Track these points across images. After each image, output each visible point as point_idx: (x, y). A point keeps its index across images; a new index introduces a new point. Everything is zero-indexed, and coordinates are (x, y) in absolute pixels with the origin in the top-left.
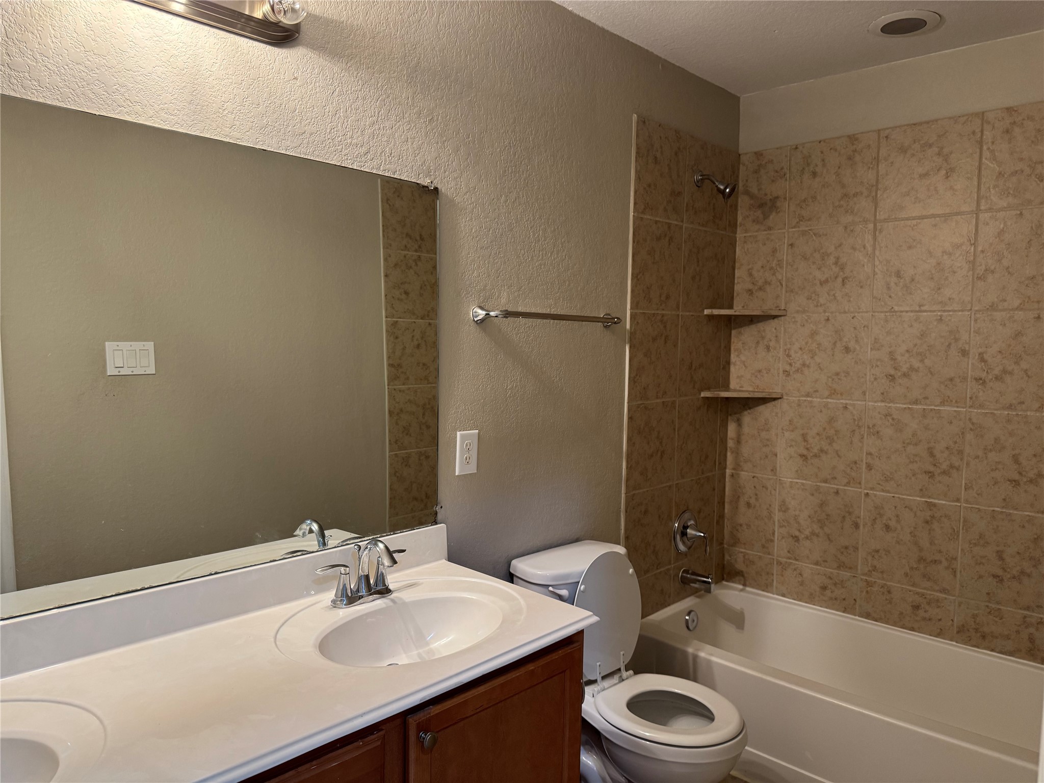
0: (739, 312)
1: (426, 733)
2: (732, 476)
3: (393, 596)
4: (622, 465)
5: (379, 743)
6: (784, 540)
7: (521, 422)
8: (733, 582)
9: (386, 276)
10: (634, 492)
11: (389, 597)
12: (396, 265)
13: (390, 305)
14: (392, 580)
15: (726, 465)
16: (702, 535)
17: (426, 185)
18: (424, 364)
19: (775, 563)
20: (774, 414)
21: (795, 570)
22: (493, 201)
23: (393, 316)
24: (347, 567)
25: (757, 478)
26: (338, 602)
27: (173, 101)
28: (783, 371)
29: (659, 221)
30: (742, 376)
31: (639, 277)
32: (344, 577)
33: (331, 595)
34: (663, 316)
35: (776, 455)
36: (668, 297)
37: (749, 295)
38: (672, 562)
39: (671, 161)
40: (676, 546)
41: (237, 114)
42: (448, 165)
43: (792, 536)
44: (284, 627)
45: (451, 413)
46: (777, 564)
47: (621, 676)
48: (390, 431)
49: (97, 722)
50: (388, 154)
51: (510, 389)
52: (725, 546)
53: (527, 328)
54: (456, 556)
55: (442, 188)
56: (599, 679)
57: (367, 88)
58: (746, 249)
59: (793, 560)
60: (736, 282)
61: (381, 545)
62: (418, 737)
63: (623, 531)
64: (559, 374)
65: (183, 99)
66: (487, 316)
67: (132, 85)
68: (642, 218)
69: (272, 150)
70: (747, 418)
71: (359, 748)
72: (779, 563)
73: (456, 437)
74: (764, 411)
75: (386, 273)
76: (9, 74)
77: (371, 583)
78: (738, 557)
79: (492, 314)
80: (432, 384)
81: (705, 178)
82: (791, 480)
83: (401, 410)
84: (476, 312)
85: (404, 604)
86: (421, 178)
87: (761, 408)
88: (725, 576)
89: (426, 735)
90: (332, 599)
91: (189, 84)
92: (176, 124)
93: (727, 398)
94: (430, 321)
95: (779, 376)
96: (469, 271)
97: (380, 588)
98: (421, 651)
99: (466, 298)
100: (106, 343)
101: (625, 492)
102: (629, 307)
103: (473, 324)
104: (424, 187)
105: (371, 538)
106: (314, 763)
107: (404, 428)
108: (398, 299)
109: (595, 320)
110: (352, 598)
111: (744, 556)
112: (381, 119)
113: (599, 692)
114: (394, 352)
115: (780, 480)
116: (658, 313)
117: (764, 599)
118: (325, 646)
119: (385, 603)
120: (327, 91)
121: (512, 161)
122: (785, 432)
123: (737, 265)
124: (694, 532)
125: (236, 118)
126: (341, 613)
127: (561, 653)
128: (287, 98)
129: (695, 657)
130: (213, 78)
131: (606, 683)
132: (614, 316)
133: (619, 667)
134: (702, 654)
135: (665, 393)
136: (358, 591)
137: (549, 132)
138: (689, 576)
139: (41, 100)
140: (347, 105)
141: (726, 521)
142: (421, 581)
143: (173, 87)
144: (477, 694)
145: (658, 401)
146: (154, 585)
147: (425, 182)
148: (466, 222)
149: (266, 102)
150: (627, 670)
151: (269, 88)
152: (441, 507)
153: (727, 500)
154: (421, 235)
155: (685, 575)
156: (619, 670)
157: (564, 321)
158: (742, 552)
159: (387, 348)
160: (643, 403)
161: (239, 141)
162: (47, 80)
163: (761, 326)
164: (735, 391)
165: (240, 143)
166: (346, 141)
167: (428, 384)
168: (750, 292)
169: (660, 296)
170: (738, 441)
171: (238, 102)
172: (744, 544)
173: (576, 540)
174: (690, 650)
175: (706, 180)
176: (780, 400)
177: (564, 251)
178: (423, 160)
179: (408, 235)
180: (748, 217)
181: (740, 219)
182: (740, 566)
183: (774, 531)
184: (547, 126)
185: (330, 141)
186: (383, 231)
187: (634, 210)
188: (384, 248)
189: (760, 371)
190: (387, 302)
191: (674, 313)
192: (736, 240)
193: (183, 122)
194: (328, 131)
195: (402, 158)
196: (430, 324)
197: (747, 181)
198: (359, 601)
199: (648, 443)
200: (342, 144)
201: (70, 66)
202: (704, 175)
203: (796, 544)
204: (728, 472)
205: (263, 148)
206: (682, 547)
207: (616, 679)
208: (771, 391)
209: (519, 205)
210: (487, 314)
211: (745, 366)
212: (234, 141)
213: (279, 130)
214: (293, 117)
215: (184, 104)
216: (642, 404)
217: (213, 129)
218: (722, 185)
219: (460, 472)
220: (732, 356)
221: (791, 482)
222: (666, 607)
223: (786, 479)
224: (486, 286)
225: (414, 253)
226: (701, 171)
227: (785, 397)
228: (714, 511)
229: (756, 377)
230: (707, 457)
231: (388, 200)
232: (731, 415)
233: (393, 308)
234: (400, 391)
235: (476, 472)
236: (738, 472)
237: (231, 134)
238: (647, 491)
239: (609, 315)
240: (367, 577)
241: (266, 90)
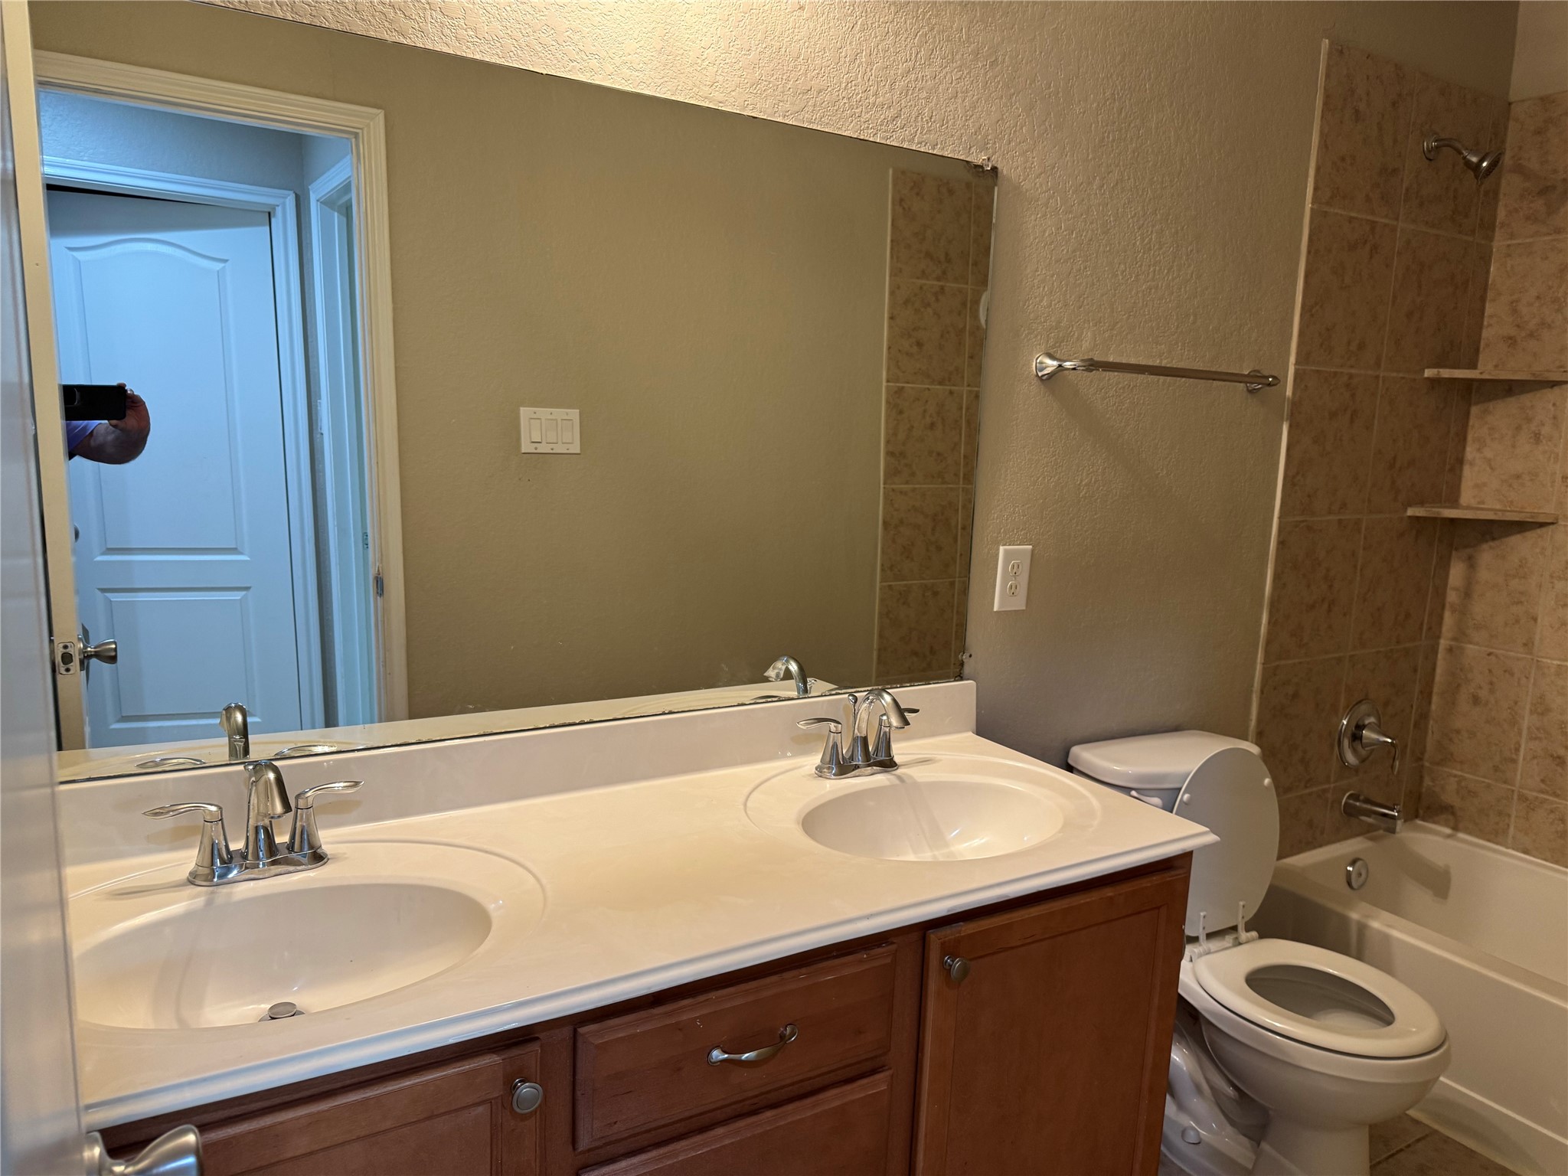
0: (1490, 374)
1: (953, 957)
2: (1450, 650)
3: (899, 771)
4: (1260, 618)
5: (888, 960)
6: (1535, 761)
7: (1099, 538)
8: (1435, 822)
9: (892, 318)
10: (1277, 663)
11: (894, 772)
12: (906, 302)
13: (894, 361)
14: (900, 750)
15: (1440, 632)
16: (1389, 740)
17: (979, 163)
18: (939, 454)
19: (1516, 797)
20: (1538, 550)
21: (1552, 811)
22: (1080, 185)
23: (897, 380)
24: (839, 723)
25: (1497, 656)
26: (825, 770)
27: (638, 51)
28: (1563, 478)
29: (1356, 218)
30: (1485, 484)
31: (1314, 310)
32: (834, 737)
33: (816, 759)
34: (1351, 376)
35: (1535, 620)
36: (1362, 346)
37: (1509, 347)
38: (1332, 779)
39: (1383, 115)
40: (1342, 758)
41: (721, 65)
42: (1015, 131)
43: (1552, 756)
44: (755, 794)
45: (992, 518)
46: (1519, 799)
47: (1237, 938)
48: (883, 552)
49: (532, 880)
50: (927, 118)
51: (1086, 485)
52: (1427, 764)
53: (1120, 389)
54: (988, 728)
55: (1004, 169)
56: (1202, 937)
57: (902, 18)
58: (1508, 269)
59: (1551, 795)
60: (1485, 323)
61: (888, 698)
62: (943, 963)
63: (1253, 723)
64: (1168, 465)
65: (652, 46)
66: (1060, 368)
67: (588, 30)
68: (1326, 212)
69: (765, 117)
70: (1486, 555)
71: (861, 961)
72: (1523, 798)
73: (998, 554)
74: (1521, 546)
75: (892, 314)
76: (441, 23)
77: (870, 749)
78: (1448, 784)
79: (1068, 364)
80: (950, 484)
81: (1444, 143)
82: (1559, 663)
83: (901, 522)
84: (1041, 363)
85: (916, 785)
86: (973, 153)
87: (1515, 540)
88: (1421, 812)
89: (953, 961)
90: (816, 765)
91: (659, 25)
92: (642, 84)
93: (1452, 520)
94: (953, 388)
95: (1552, 486)
96: (1035, 298)
97: (882, 759)
98: (936, 853)
99: (1028, 340)
100: (521, 408)
101: (1263, 661)
102: (1292, 359)
103: (1035, 381)
104: (976, 166)
105: (869, 688)
106: (804, 970)
107: (904, 547)
108: (907, 354)
109: (1236, 378)
110: (843, 767)
111: (1459, 783)
112: (920, 65)
113: (1200, 955)
114: (895, 434)
115: (1538, 661)
116: (1342, 373)
117: (1490, 854)
118: (812, 822)
119: (888, 780)
120: (844, 25)
121: (1115, 122)
122: (1556, 582)
123: (1490, 294)
124: (1374, 736)
125: (719, 72)
126: (828, 786)
127: (1156, 879)
128: (788, 39)
129: (1362, 928)
130: (690, 13)
131: (1214, 945)
132: (1266, 373)
133: (1235, 924)
134: (1375, 924)
135: (1344, 506)
136: (852, 758)
137: (1177, 75)
138: (1358, 804)
139: (477, 57)
140: (872, 44)
141: (1431, 722)
142: (939, 757)
143: (640, 29)
144: (1027, 916)
145: (1330, 517)
146: (595, 720)
147: (978, 158)
148: (1036, 220)
149: (760, 45)
150: (1247, 930)
151: (765, 25)
152: (970, 656)
153: (1436, 690)
154: (947, 254)
155: (1351, 802)
156: (1234, 929)
157: (1184, 379)
158: (1455, 776)
159: (887, 428)
160: (1306, 521)
161: (722, 105)
162: (486, 28)
163: (1526, 399)
164: (1469, 508)
165: (723, 109)
166: (867, 101)
167: (943, 483)
168: (1511, 341)
169: (1349, 343)
170: (1467, 593)
171: (723, 47)
172: (1462, 762)
173: (1176, 728)
174: (1354, 916)
175: (1445, 149)
176: (1551, 527)
177: (1189, 266)
178: (977, 125)
179: (928, 255)
180: (1516, 211)
181: (1501, 214)
182: (1450, 797)
183: (1520, 746)
184: (1175, 64)
185: (845, 101)
186: (892, 249)
187: (1313, 199)
188: (890, 276)
189: (1518, 477)
190: (889, 359)
191: (1370, 372)
192: (1492, 251)
193: (650, 80)
194: (843, 85)
195: (947, 123)
196: (951, 393)
197: (1520, 148)
198: (853, 773)
199: (1309, 586)
200: (862, 105)
201: (514, 6)
202: (1442, 140)
203: (1559, 769)
204: (1443, 643)
205: (753, 115)
206: (1351, 758)
207: (1229, 940)
208: (1536, 511)
209: (1122, 192)
210: (1060, 366)
211: (1492, 468)
212: (715, 105)
213: (775, 88)
214: (795, 67)
215: (652, 54)
216: (1303, 521)
217: (689, 88)
218: (1475, 155)
219: (1000, 607)
220: (1468, 449)
221: (1559, 665)
222: (1315, 848)
223: (1549, 661)
224: (1059, 322)
225: (935, 283)
226: (1436, 133)
227: (1561, 522)
228: (1412, 706)
229: (1510, 486)
230: (1408, 616)
231: (902, 200)
232: (1456, 549)
233: (899, 368)
234: (901, 492)
235: (1024, 608)
236: (1462, 644)
237: (711, 96)
238: (1300, 663)
239: (1258, 371)
240: (865, 740)
241: (760, 27)
